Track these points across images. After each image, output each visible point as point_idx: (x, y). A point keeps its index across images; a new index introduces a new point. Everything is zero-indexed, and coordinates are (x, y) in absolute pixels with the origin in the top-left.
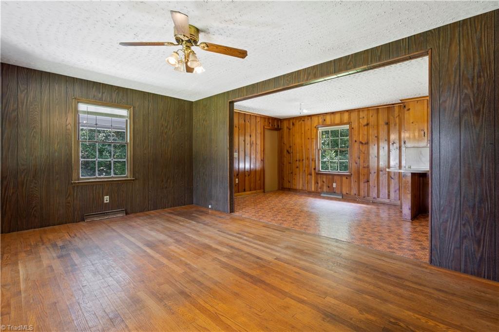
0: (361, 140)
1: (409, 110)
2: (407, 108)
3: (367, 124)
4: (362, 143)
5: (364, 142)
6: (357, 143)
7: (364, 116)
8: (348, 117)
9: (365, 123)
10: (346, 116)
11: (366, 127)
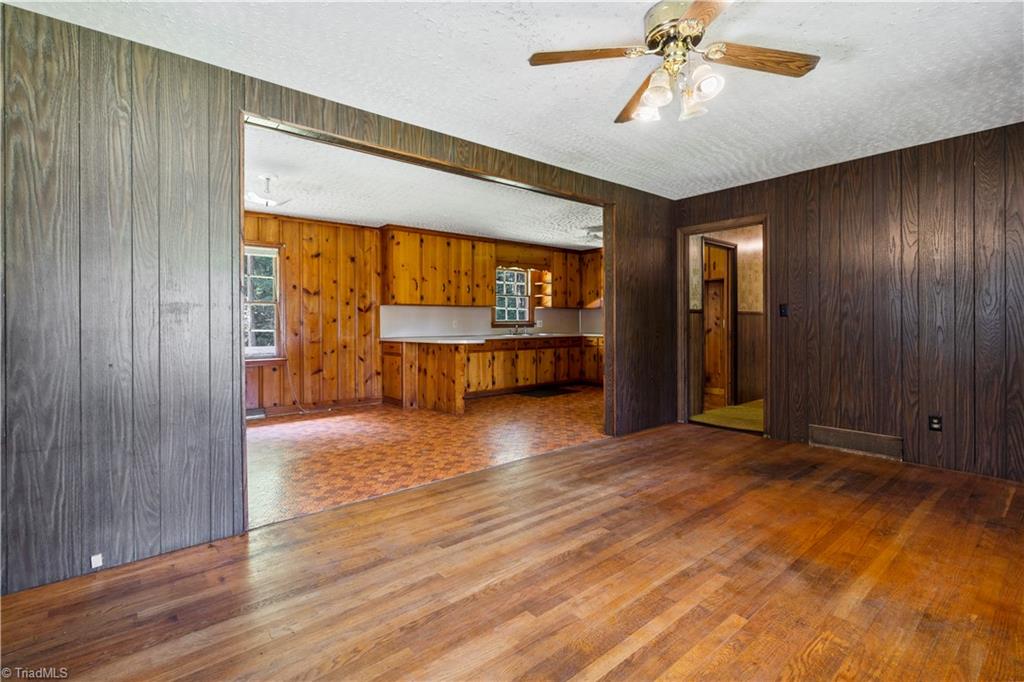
0: (305, 286)
1: (398, 243)
2: (395, 242)
3: (318, 255)
4: (308, 292)
5: (312, 291)
6: (298, 290)
7: (312, 236)
8: (277, 229)
9: (314, 252)
10: (272, 228)
11: (316, 260)
